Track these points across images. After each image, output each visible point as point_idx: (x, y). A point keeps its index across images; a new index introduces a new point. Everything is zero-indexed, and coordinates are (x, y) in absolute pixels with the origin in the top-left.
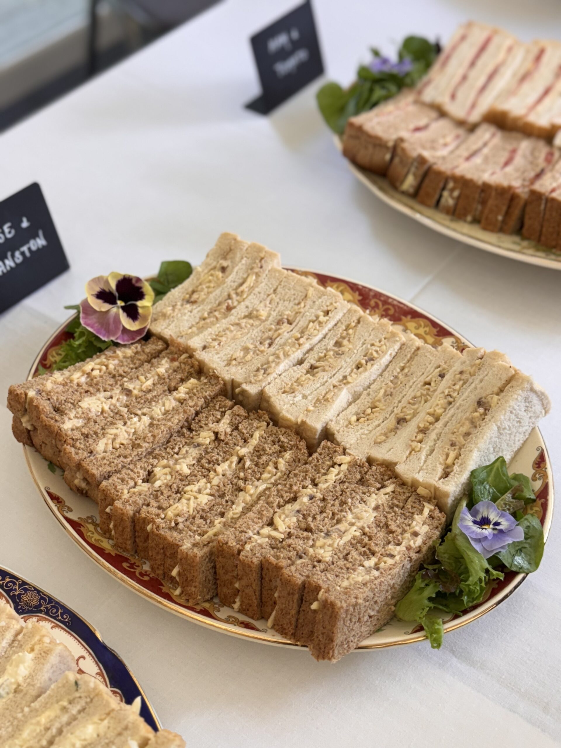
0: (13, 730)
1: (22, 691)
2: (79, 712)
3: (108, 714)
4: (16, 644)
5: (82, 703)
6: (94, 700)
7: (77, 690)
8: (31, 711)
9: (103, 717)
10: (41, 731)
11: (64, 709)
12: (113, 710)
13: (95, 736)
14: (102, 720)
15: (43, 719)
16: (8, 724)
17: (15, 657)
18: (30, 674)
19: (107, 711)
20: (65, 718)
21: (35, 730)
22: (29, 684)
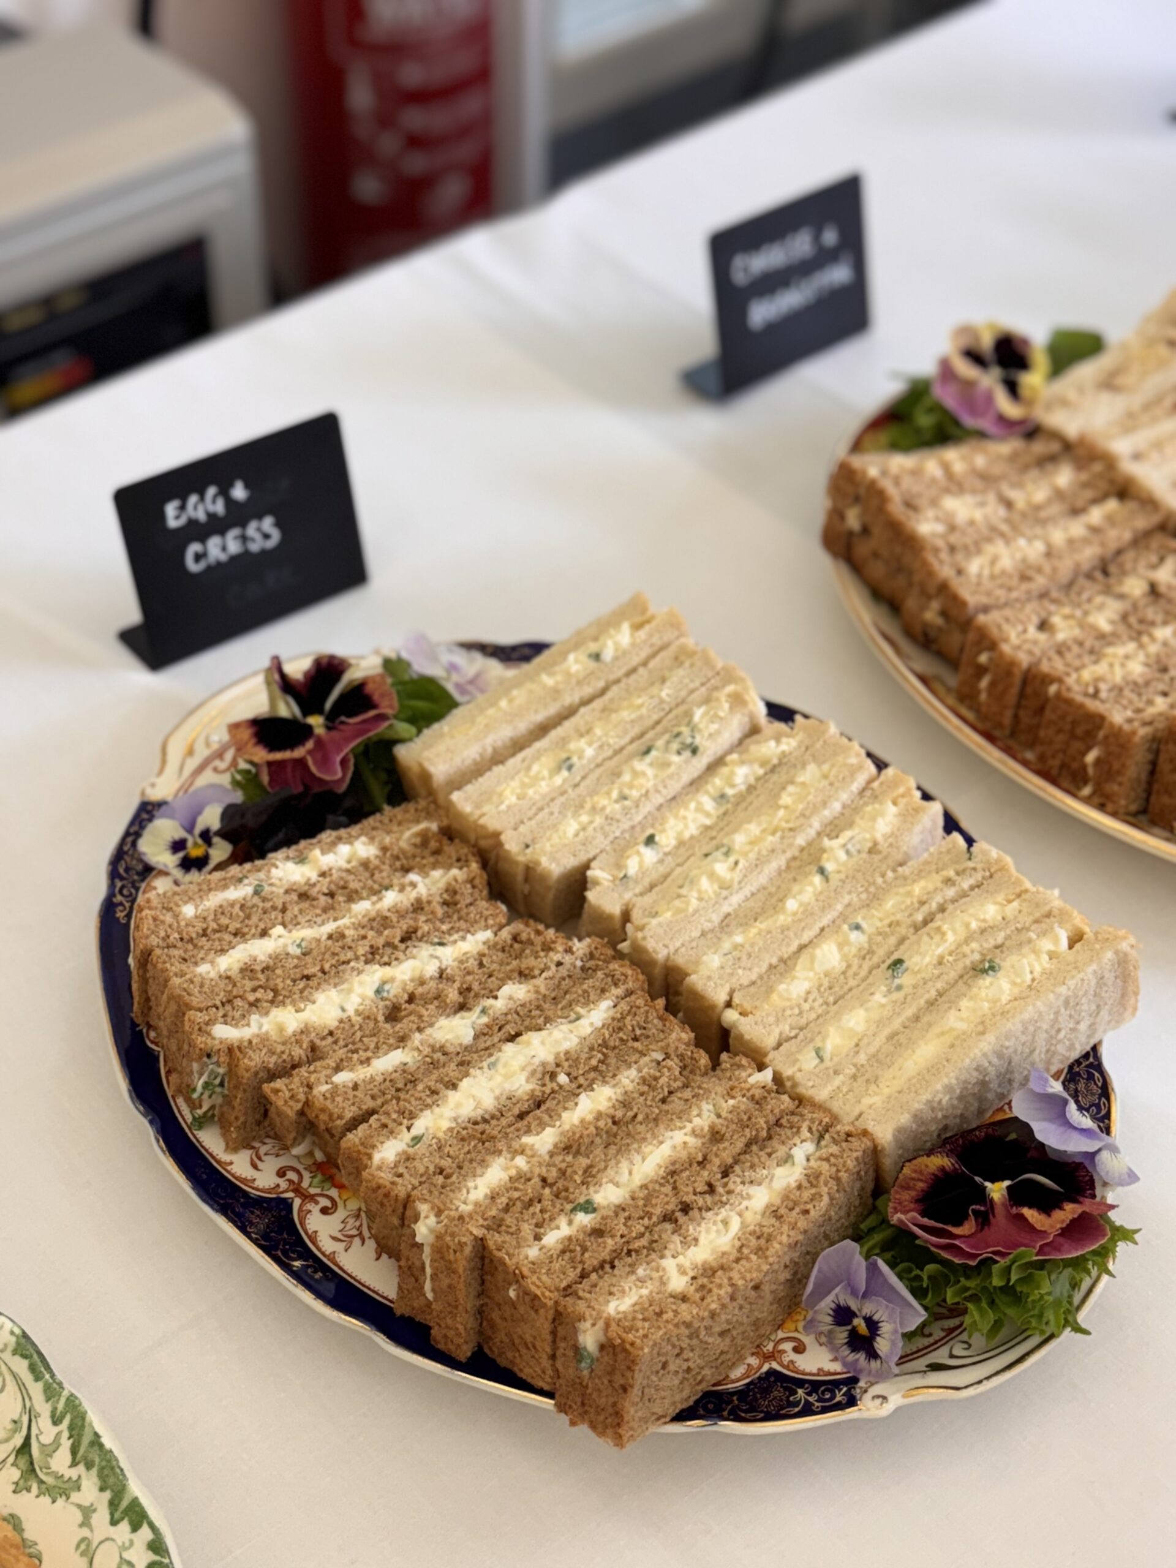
0: (868, 898)
1: (880, 852)
2: (972, 888)
3: (1019, 896)
4: (868, 793)
5: (979, 876)
6: (996, 876)
7: (970, 859)
8: (896, 878)
9: (1012, 897)
10: (912, 903)
11: (948, 882)
12: (1026, 891)
13: (1000, 918)
14: (1010, 902)
15: (917, 889)
16: (861, 889)
17: (869, 808)
18: (892, 834)
19: (1018, 890)
20: (951, 892)
21: (903, 902)
22: (891, 845)
